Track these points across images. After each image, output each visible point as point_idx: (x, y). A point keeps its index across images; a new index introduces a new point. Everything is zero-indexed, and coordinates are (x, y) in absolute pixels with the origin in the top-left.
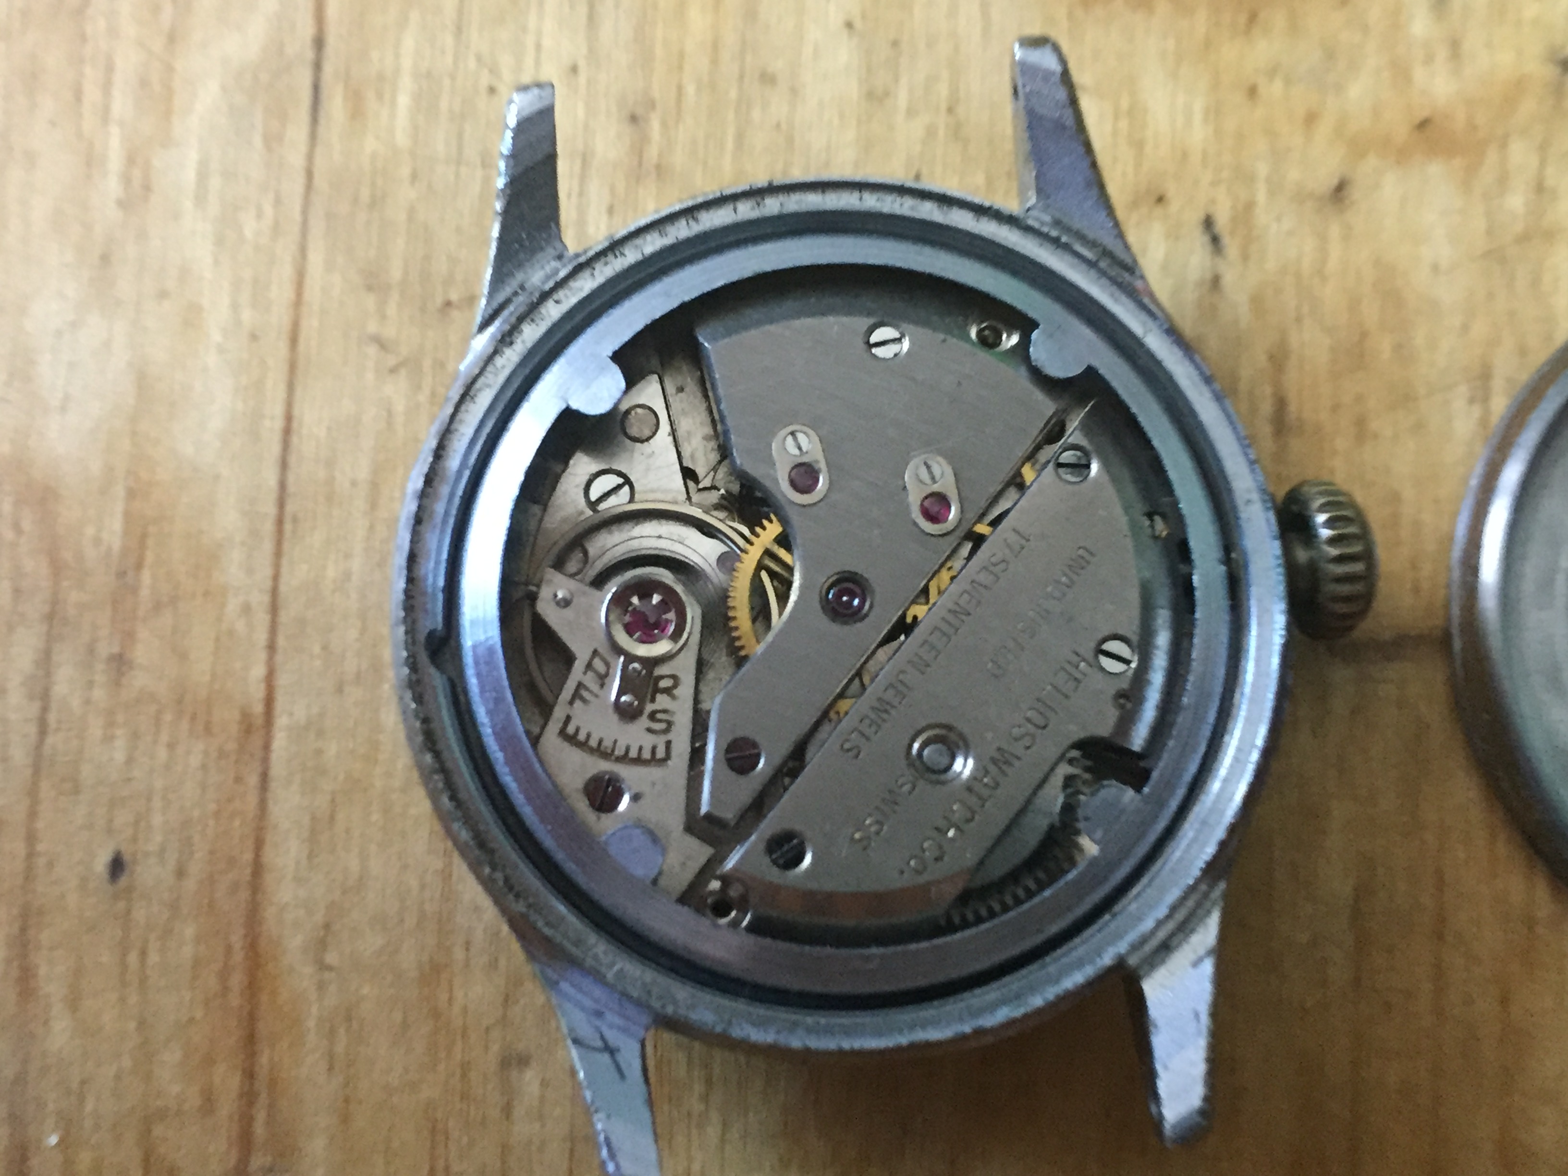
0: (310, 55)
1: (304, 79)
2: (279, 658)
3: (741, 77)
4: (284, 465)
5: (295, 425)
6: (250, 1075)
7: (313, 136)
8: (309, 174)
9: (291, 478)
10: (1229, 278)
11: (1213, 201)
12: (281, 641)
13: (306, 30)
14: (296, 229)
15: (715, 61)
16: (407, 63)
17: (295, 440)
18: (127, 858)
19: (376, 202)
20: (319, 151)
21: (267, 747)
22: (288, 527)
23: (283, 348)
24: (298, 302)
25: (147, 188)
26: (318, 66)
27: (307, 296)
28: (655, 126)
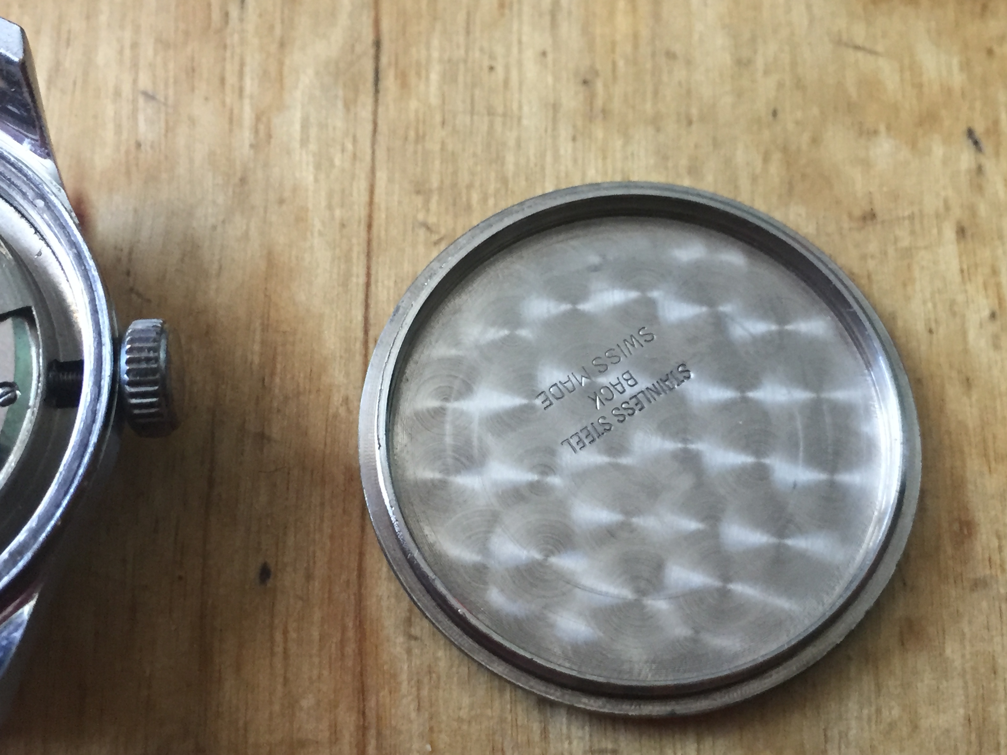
0: (371, 51)
1: (368, 66)
3: (653, 55)
4: (367, 306)
5: (373, 280)
6: (362, 714)
7: (376, 101)
8: (375, 124)
9: (372, 314)
11: (972, 120)
13: (368, 37)
14: (368, 158)
15: (636, 46)
16: (435, 54)
17: (373, 289)
18: (271, 566)
19: (420, 138)
20: (381, 110)
23: (362, 231)
24: (371, 203)
25: (269, 136)
26: (377, 58)
27: (376, 199)
28: (599, 86)
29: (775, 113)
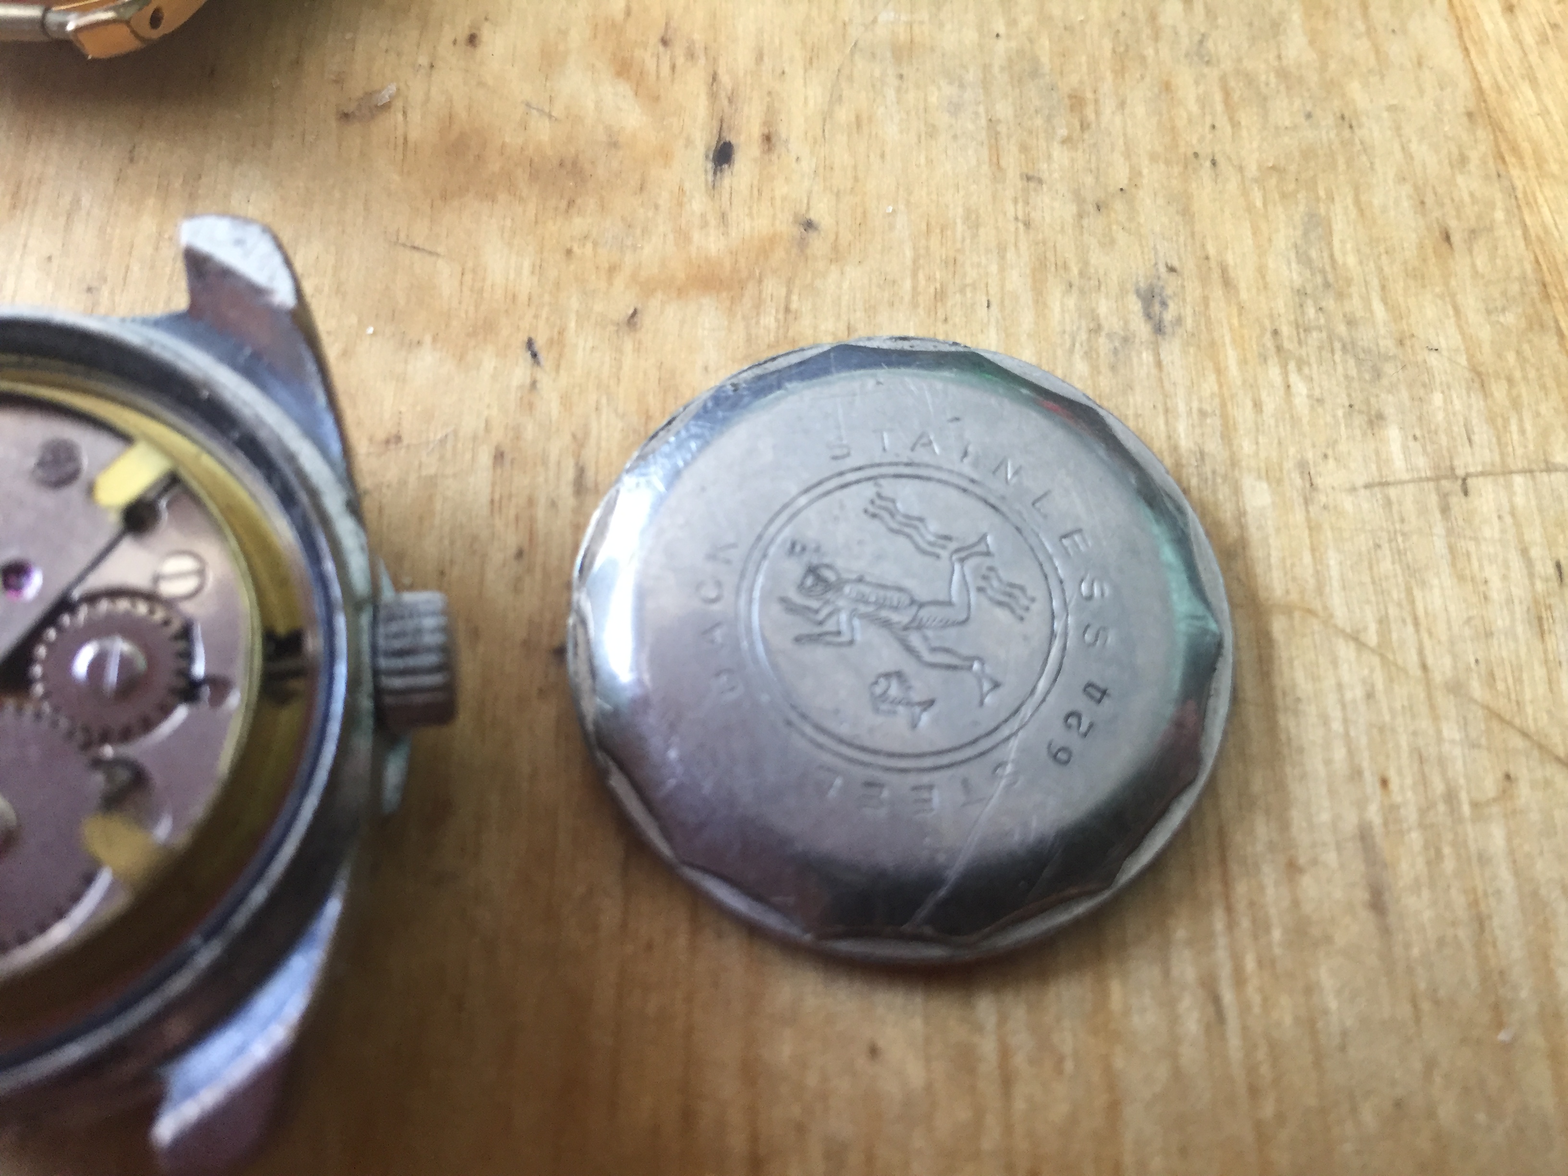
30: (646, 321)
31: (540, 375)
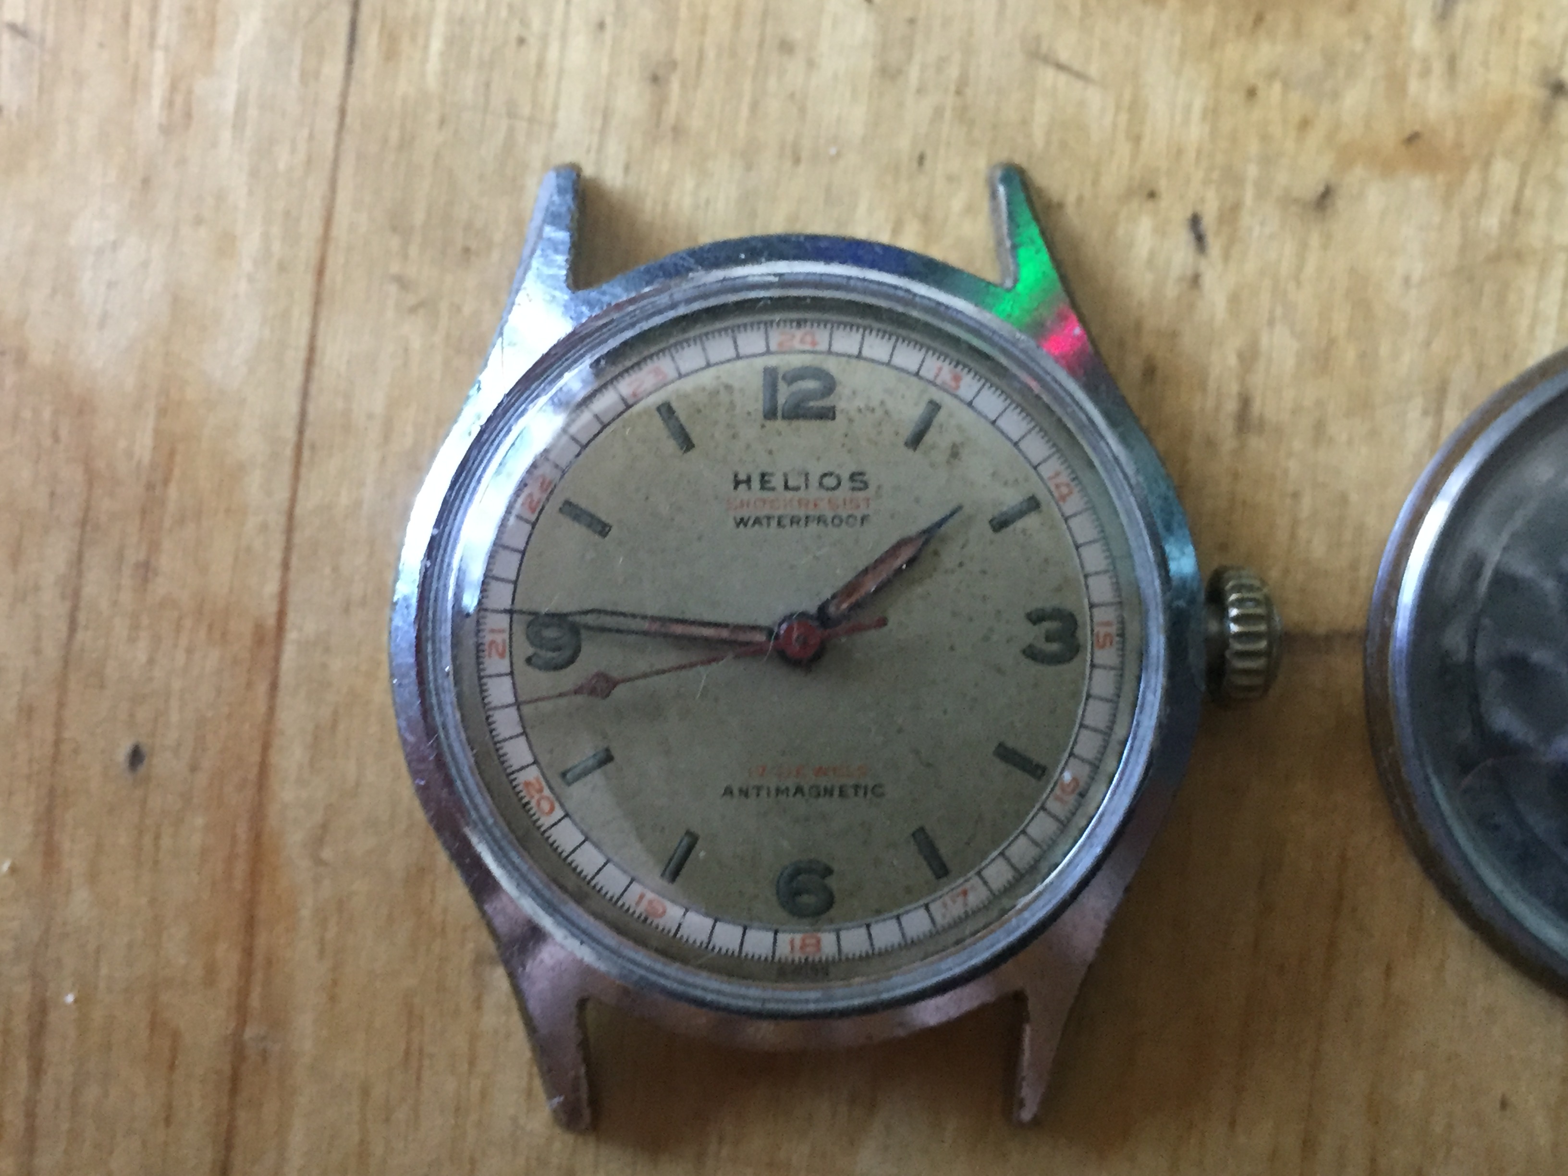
1: (341, 17)
2: (292, 575)
3: (761, 45)
4: (305, 395)
5: (318, 357)
6: (248, 952)
7: (348, 75)
8: (342, 113)
9: (311, 408)
10: (1209, 279)
11: (1202, 200)
12: (295, 561)
14: (327, 166)
15: (737, 26)
16: (441, 7)
17: (316, 372)
18: (145, 749)
19: (406, 143)
20: (353, 90)
21: (277, 659)
22: (306, 454)
23: (308, 281)
24: (326, 238)
25: (188, 115)
27: (335, 233)
28: (675, 87)
29: (921, 159)
30: (1340, 203)
31: (1204, 265)
